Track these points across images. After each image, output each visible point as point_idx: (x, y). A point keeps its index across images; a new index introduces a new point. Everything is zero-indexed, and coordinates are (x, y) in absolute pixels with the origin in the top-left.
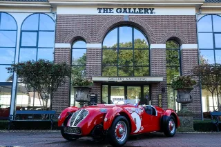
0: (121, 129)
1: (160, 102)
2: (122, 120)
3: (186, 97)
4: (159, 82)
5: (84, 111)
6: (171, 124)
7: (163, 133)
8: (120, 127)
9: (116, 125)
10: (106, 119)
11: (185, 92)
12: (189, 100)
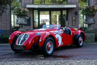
0: (50, 46)
1: (74, 22)
2: (50, 40)
3: (91, 20)
4: (74, 8)
5: (26, 35)
6: (80, 39)
7: (75, 45)
8: (49, 45)
9: (47, 43)
10: (40, 40)
11: (91, 17)
12: (93, 22)
